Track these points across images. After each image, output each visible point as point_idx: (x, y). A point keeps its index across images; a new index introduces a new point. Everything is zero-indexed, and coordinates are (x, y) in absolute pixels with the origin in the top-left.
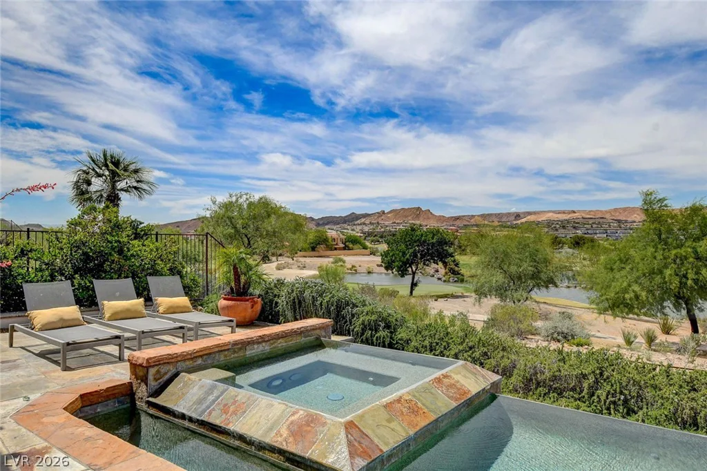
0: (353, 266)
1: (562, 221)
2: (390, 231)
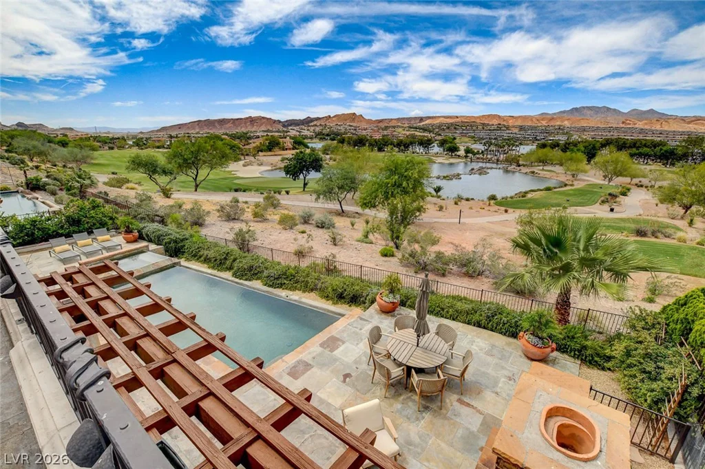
1: (448, 124)
2: (333, 131)
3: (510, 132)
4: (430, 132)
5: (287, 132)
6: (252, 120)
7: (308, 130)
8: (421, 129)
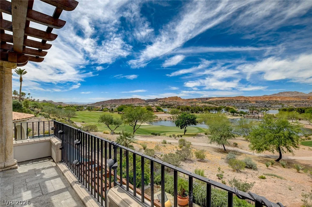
0: (160, 118)
1: (220, 100)
2: (168, 104)
3: (252, 104)
4: (212, 104)
5: (148, 104)
6: (133, 100)
7: (157, 103)
8: (208, 103)
